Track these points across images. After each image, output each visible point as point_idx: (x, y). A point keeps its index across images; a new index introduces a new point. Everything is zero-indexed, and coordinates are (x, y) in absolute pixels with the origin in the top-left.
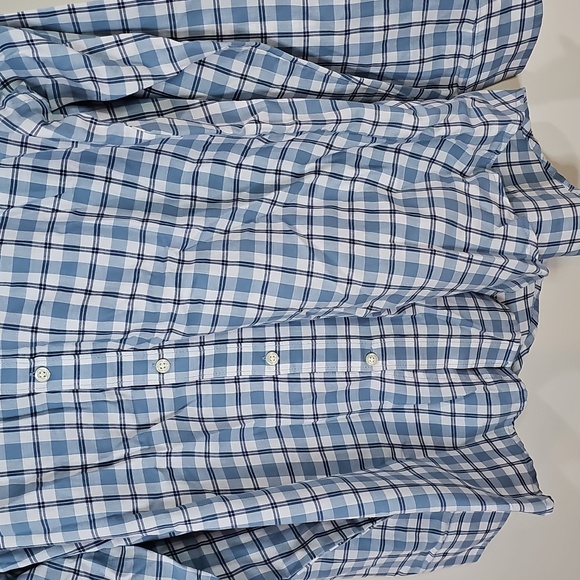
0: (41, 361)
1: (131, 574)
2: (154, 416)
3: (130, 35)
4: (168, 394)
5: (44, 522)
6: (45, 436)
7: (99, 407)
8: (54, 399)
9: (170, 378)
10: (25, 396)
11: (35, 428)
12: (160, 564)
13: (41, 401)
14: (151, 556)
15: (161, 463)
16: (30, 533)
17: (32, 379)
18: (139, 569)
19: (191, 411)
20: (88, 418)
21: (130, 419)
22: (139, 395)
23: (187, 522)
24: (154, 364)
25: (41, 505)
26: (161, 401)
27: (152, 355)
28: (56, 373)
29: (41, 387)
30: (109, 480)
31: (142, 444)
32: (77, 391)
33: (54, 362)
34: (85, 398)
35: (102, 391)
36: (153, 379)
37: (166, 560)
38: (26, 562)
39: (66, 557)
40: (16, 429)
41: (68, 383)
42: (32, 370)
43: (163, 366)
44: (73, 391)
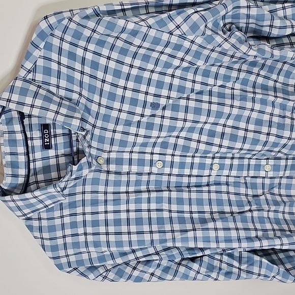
0: (216, 161)
1: (246, 265)
2: (260, 192)
3: (290, 4)
4: (267, 181)
5: (217, 237)
6: (214, 196)
7: (237, 184)
8: (218, 179)
9: (271, 174)
10: (206, 176)
11: (209, 192)
12: (261, 262)
13: (212, 179)
14: (257, 258)
15: (265, 214)
16: (210, 242)
17: (211, 169)
18: (250, 263)
19: (276, 191)
20: (232, 189)
21: (250, 192)
22: (254, 180)
23: (282, 245)
24: (264, 166)
25: (216, 229)
26: (263, 184)
27: (263, 162)
28: (222, 167)
29: (214, 173)
30: (244, 220)
31: (257, 204)
32: (228, 176)
33: (222, 161)
34: (231, 180)
35: (239, 177)
36: (262, 174)
37: (264, 260)
38: (200, 254)
39: (217, 254)
40: (201, 192)
41: (226, 172)
42: (212, 164)
43: (268, 168)
44: (227, 176)
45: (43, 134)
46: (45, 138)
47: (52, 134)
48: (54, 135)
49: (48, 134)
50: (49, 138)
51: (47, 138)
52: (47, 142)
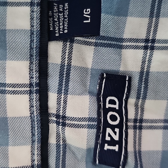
45: (102, 110)
46: (107, 125)
47: (131, 115)
48: (135, 121)
49: (119, 112)
50: (120, 126)
51: (113, 127)
52: (112, 142)
